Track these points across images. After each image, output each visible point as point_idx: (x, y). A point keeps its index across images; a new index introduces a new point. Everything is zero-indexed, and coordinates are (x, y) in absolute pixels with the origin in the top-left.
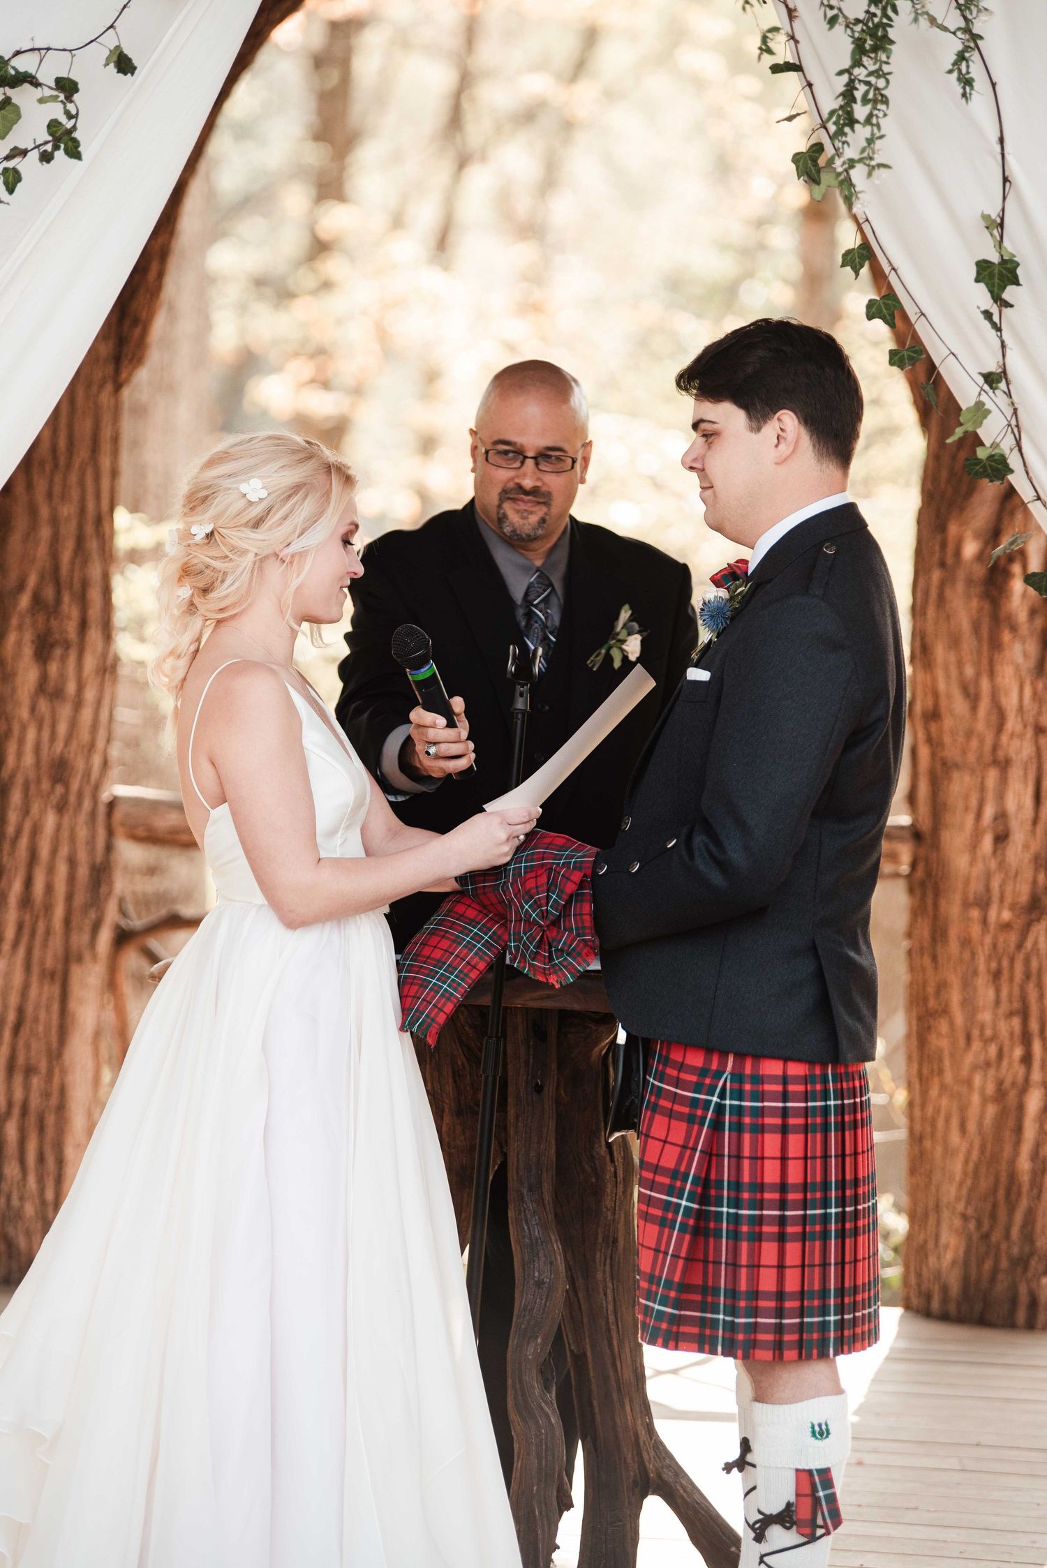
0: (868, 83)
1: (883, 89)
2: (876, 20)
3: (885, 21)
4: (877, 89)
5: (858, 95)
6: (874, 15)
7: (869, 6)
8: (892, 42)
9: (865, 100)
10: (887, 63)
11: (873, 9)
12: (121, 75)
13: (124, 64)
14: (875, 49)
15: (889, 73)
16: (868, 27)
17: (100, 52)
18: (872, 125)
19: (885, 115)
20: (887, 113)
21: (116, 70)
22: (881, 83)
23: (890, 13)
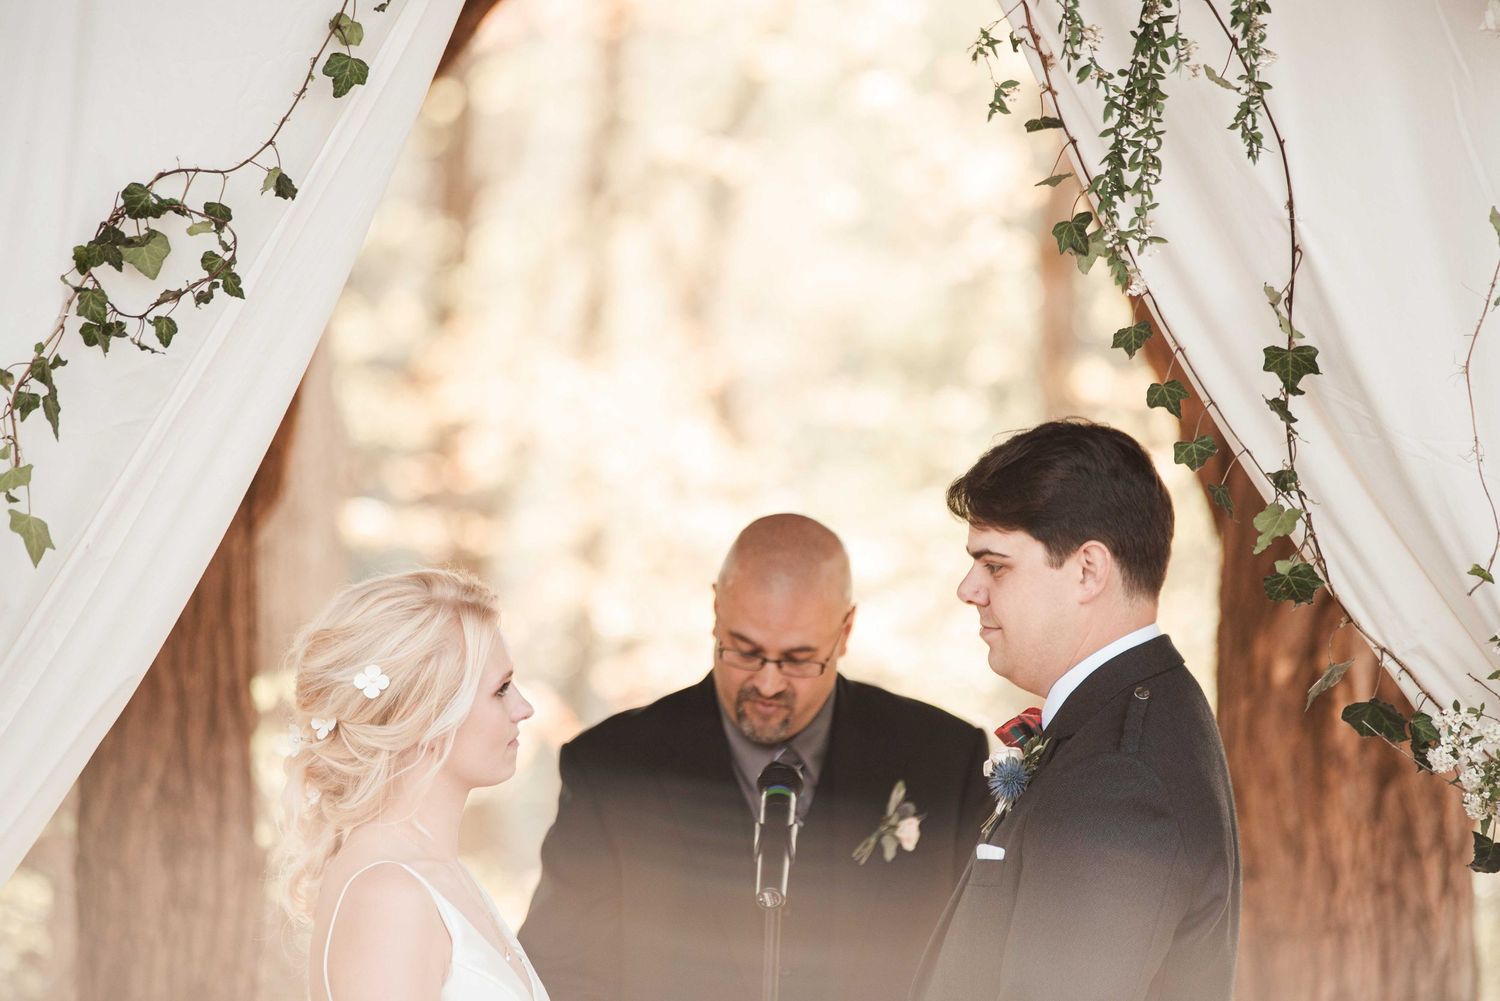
0: (1137, 144)
1: (1155, 150)
2: (1145, 71)
3: (1154, 71)
4: (1147, 150)
5: (1126, 157)
6: (1143, 65)
7: (1136, 53)
8: (1164, 96)
9: (1134, 165)
10: (1159, 121)
11: (1140, 58)
12: (280, 199)
13: (284, 187)
14: (1143, 104)
15: (1162, 132)
16: (1135, 79)
17: (255, 176)
18: (1143, 192)
19: (1157, 181)
20: (1160, 178)
21: (275, 193)
22: (1152, 144)
23: (1160, 62)
